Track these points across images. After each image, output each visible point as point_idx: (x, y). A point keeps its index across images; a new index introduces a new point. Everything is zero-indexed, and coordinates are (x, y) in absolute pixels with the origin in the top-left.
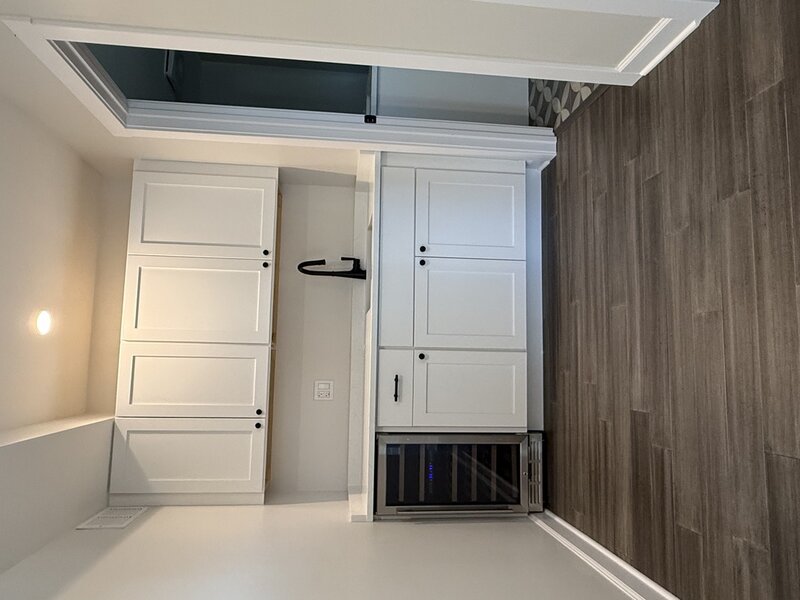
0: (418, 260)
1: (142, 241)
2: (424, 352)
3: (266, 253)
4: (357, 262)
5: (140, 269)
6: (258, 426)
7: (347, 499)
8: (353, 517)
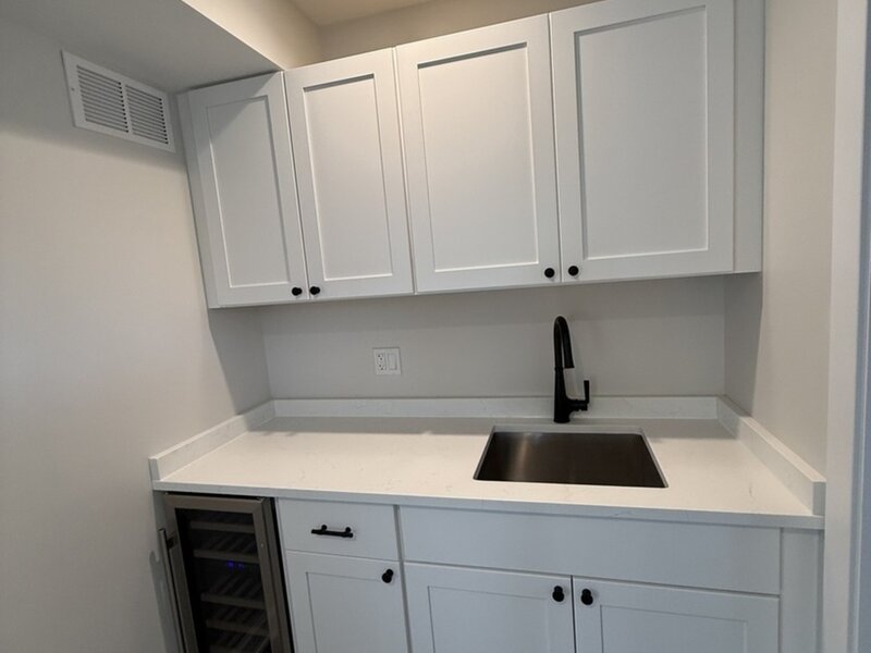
0: (564, 583)
1: (577, 35)
2: (396, 579)
3: (574, 271)
4: (583, 405)
5: (523, 45)
6: (297, 291)
7: (239, 414)
8: (155, 460)
